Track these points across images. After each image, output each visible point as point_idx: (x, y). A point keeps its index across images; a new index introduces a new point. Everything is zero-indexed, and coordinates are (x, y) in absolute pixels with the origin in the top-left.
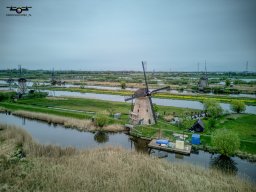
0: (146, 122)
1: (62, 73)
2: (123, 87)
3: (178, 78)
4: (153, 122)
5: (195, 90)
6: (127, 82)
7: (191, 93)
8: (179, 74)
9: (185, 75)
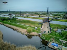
0: (47, 32)
1: (24, 12)
2: (40, 16)
3: (57, 14)
4: (50, 32)
5: (63, 18)
6: (41, 15)
7: (62, 19)
8: (57, 12)
9: (59, 12)
